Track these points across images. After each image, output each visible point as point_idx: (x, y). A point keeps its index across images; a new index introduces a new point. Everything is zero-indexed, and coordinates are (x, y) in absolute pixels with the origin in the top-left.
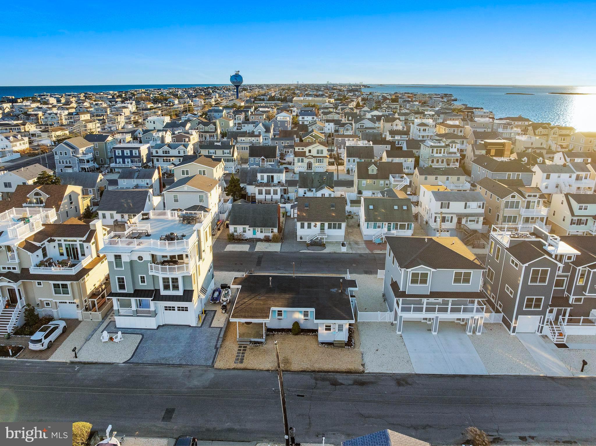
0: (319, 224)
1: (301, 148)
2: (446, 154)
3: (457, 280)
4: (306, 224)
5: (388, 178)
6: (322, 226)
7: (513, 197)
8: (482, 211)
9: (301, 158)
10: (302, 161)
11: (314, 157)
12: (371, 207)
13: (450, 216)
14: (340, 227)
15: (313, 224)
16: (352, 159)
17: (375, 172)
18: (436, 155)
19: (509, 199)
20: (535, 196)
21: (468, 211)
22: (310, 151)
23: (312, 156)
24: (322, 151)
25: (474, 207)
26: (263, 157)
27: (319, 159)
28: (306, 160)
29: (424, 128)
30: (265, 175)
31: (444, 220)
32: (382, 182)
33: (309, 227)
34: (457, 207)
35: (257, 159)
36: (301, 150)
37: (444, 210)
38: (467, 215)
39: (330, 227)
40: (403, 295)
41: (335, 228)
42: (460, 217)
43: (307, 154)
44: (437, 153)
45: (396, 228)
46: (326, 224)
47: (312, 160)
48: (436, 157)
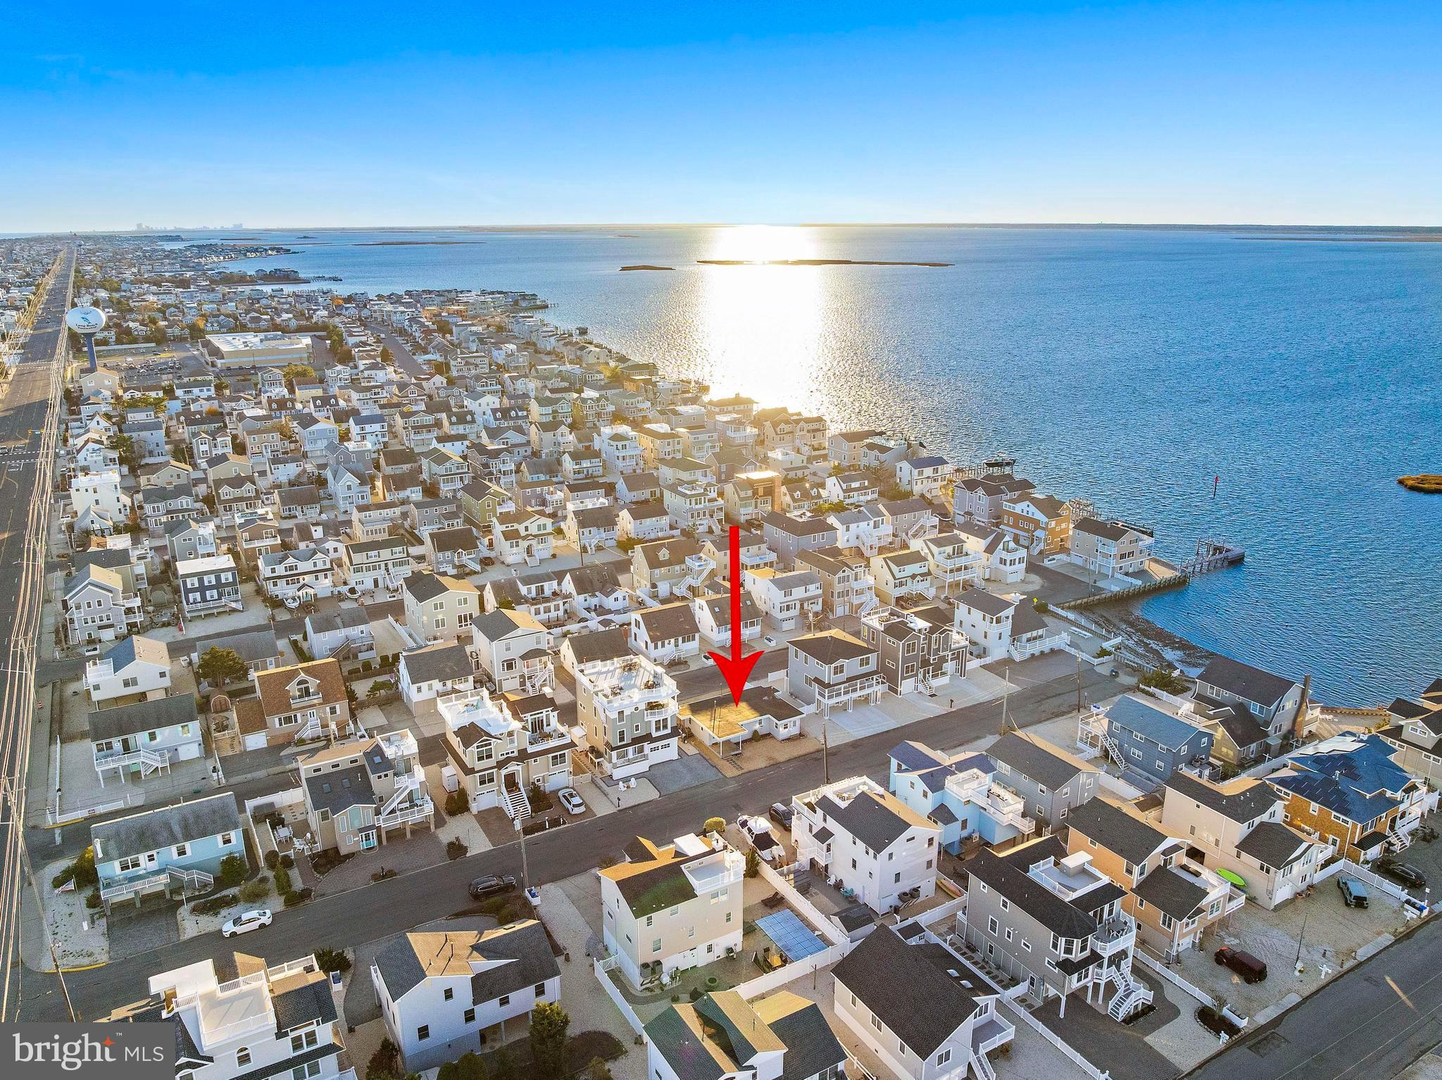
0: (673, 641)
1: (510, 525)
2: (707, 503)
3: (862, 665)
4: (660, 644)
5: (683, 562)
6: (677, 641)
7: (844, 571)
8: (820, 591)
9: (514, 541)
10: (517, 546)
11: (535, 536)
12: (717, 610)
13: (793, 603)
14: (694, 639)
15: (667, 642)
16: (586, 531)
17: (667, 557)
18: (697, 507)
19: (841, 574)
20: (861, 566)
21: (808, 594)
22: (527, 529)
23: (531, 535)
24: (545, 525)
25: (814, 590)
26: (460, 550)
27: (541, 537)
28: (524, 544)
29: (624, 443)
30: (533, 587)
31: (788, 608)
32: (677, 568)
33: (663, 646)
34: (798, 593)
35: (448, 553)
36: (510, 528)
37: (789, 598)
38: (808, 599)
39: (683, 642)
40: (829, 686)
41: (689, 641)
42: (802, 602)
43: (523, 533)
44: (696, 504)
45: (746, 627)
46: (680, 639)
47: (534, 542)
48: (697, 510)
